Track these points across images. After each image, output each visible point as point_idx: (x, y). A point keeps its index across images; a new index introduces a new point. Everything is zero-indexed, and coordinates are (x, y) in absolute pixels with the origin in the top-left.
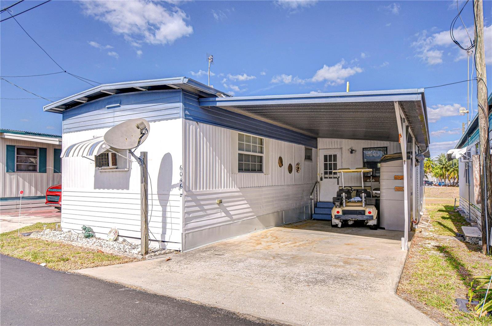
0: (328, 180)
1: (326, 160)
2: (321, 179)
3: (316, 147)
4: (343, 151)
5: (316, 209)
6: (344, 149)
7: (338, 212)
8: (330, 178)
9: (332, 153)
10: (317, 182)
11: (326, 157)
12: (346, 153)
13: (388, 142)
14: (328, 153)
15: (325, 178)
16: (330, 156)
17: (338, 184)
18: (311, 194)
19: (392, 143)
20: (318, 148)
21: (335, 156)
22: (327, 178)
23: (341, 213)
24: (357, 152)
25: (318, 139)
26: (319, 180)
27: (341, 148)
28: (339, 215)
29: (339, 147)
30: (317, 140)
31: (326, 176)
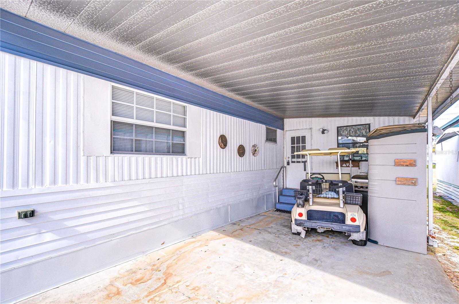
0: (296, 164)
1: (293, 142)
2: (288, 164)
3: (283, 129)
4: (312, 132)
5: (280, 197)
6: (313, 130)
7: (300, 215)
8: (297, 162)
9: (300, 134)
10: (283, 167)
11: (293, 139)
12: (317, 134)
13: (372, 118)
14: (296, 134)
15: (292, 162)
16: (298, 138)
17: (305, 170)
18: (275, 180)
19: (377, 118)
20: (285, 130)
21: (304, 138)
22: (294, 162)
23: (304, 217)
24: (330, 133)
25: (285, 120)
26: (285, 164)
27: (311, 129)
28: (301, 220)
29: (308, 127)
30: (283, 121)
31: (294, 160)
